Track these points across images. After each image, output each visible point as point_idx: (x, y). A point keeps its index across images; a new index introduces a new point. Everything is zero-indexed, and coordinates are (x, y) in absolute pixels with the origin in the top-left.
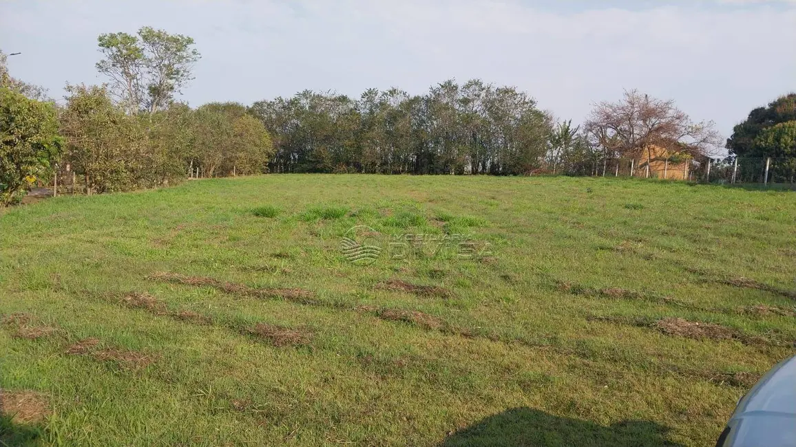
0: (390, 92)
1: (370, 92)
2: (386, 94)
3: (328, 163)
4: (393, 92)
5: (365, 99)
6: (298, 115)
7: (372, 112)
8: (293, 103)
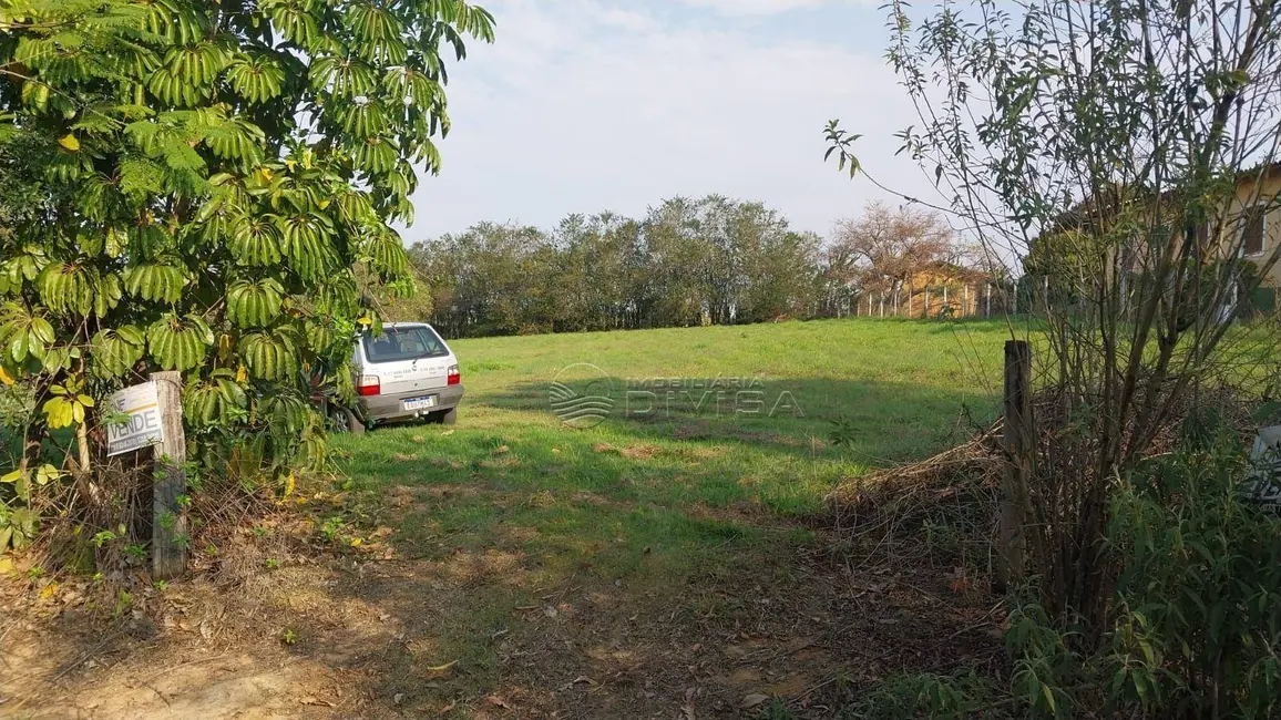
0: (603, 216)
1: (573, 218)
2: (597, 219)
3: (511, 321)
4: (606, 217)
5: (565, 229)
6: (472, 258)
7: (574, 246)
8: (466, 241)
